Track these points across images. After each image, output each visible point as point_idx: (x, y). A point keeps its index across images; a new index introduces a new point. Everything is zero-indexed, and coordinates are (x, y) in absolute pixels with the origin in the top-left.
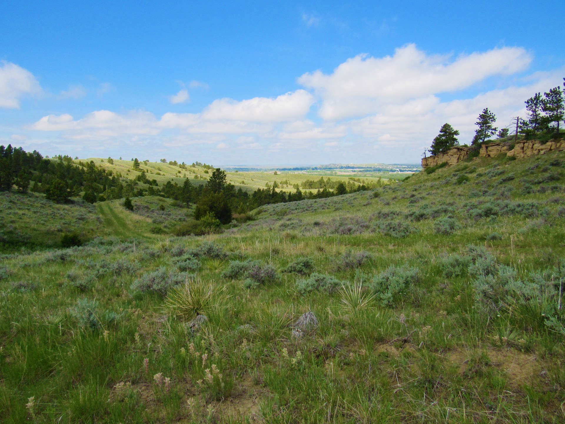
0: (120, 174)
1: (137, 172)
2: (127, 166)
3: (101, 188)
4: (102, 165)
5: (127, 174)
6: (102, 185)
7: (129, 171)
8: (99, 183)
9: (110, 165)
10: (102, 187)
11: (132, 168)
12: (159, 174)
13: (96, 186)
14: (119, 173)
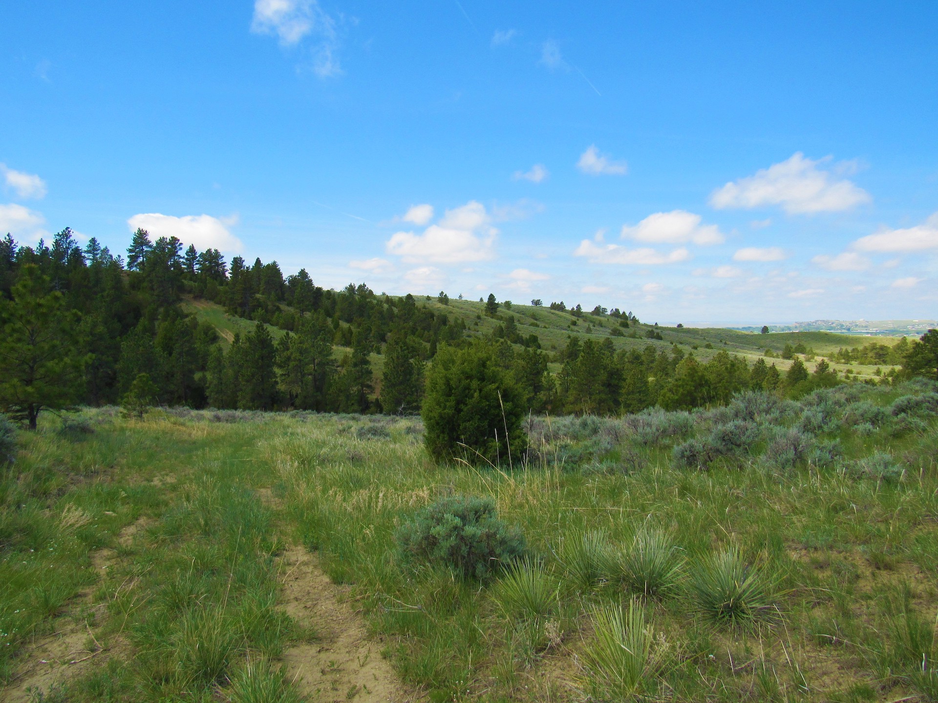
0: (463, 322)
1: (494, 320)
2: (474, 309)
3: (425, 348)
4: (427, 306)
5: (476, 324)
6: (428, 341)
7: (479, 317)
8: (421, 336)
9: (443, 306)
10: (428, 346)
11: (484, 313)
12: (537, 326)
13: (414, 341)
14: (459, 322)
